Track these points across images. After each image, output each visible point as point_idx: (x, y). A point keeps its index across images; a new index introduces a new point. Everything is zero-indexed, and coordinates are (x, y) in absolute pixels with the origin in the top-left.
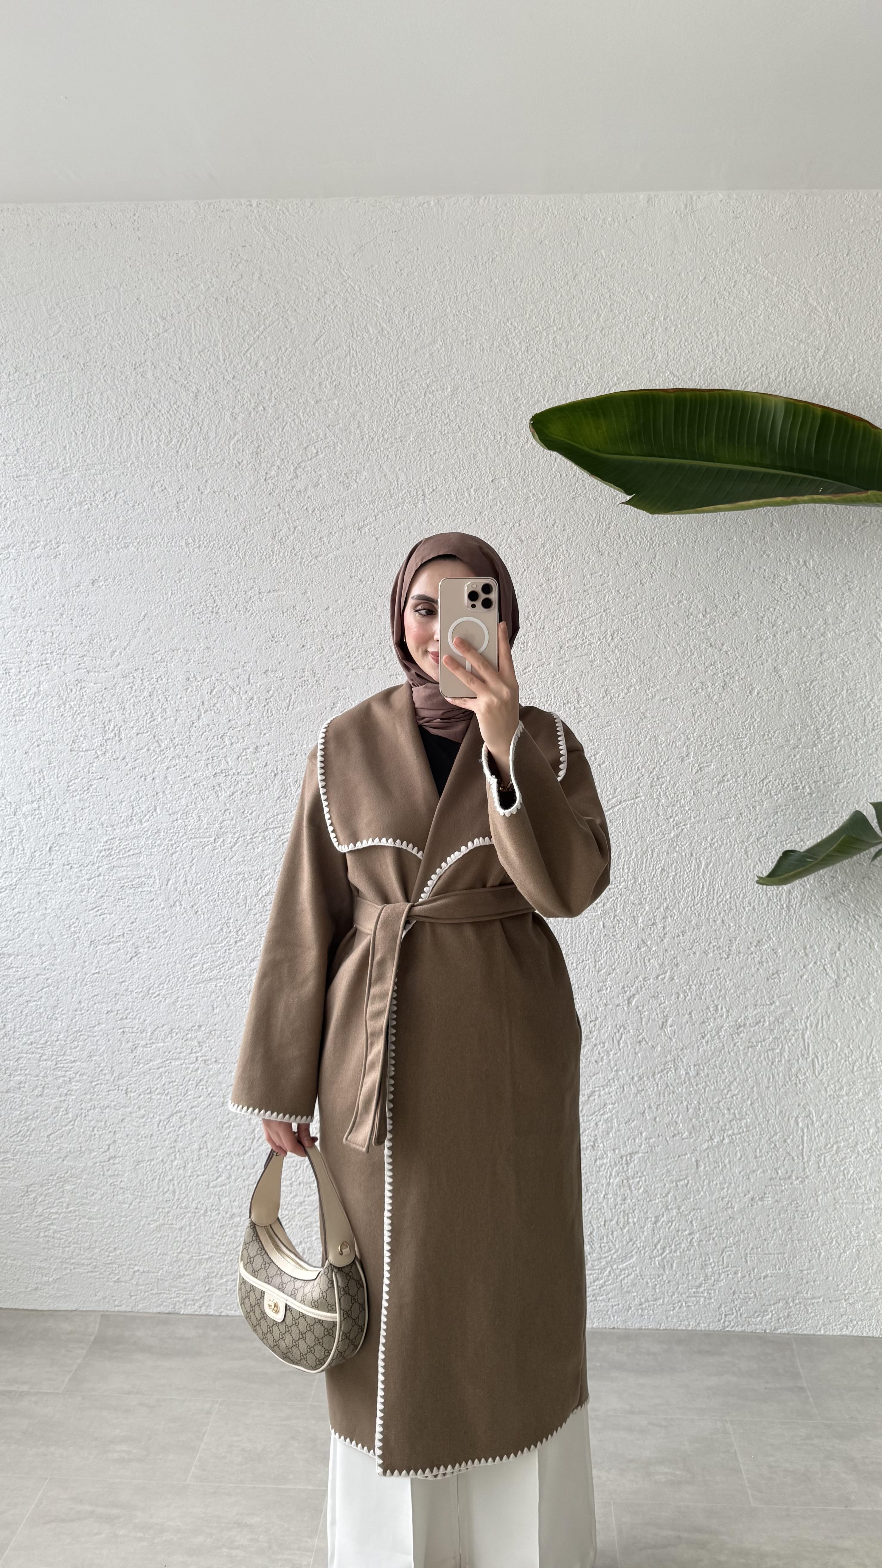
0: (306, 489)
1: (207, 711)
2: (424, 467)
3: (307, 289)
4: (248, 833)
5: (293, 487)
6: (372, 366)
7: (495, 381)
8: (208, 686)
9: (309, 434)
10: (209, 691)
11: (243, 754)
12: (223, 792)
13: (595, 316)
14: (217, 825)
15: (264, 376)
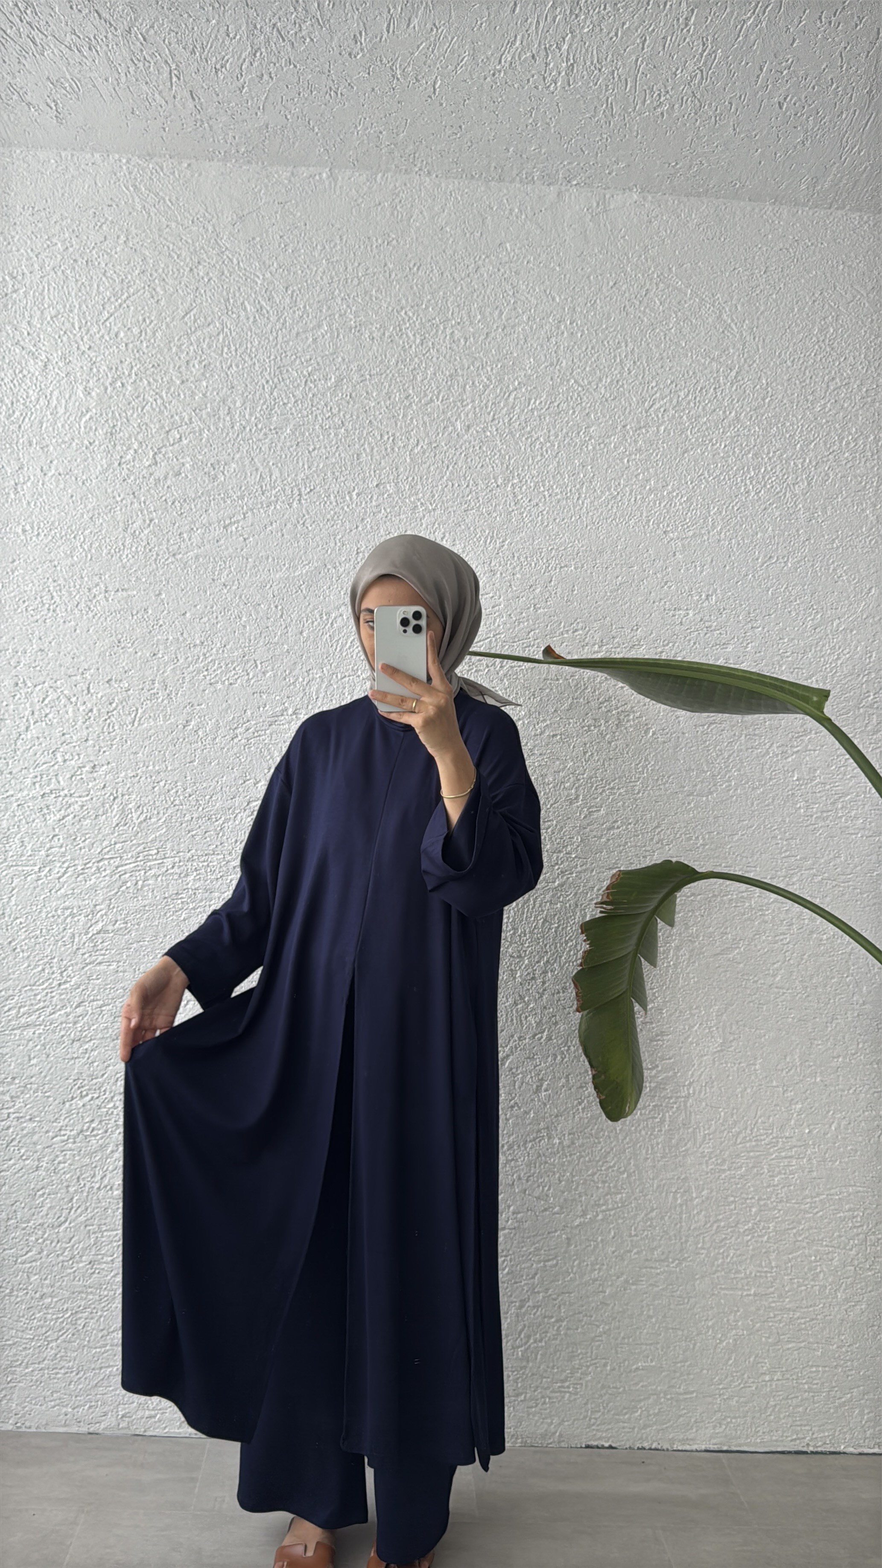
0: (166, 478)
1: (37, 722)
2: (301, 464)
3: (178, 258)
4: (80, 863)
5: (151, 474)
6: (247, 348)
7: (383, 376)
8: (40, 694)
9: (172, 416)
10: (41, 699)
11: (78, 773)
12: (52, 815)
13: (497, 313)
14: (43, 853)
15: (124, 348)
